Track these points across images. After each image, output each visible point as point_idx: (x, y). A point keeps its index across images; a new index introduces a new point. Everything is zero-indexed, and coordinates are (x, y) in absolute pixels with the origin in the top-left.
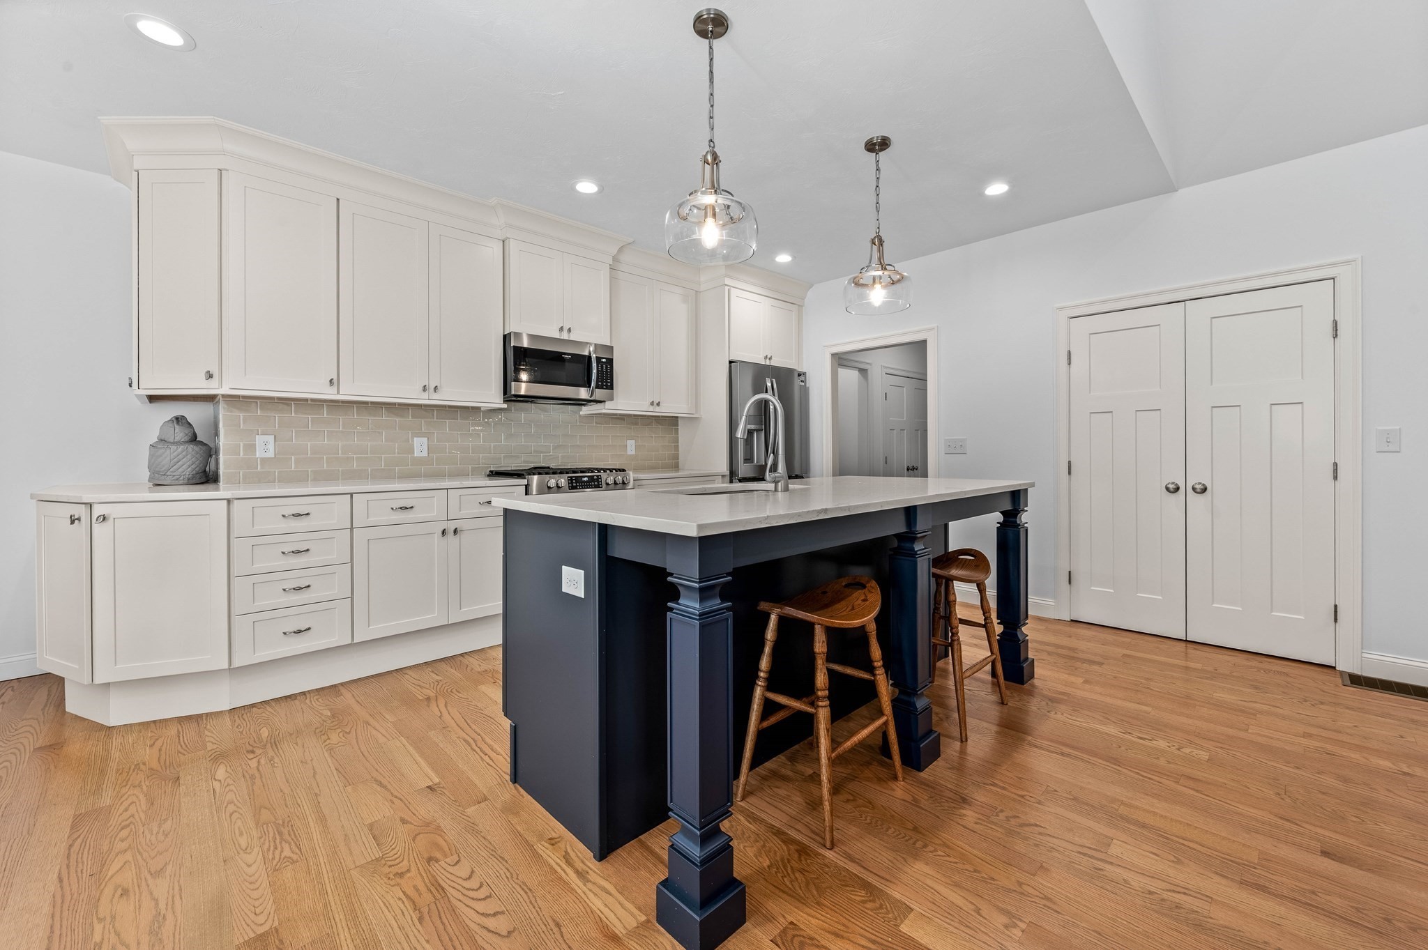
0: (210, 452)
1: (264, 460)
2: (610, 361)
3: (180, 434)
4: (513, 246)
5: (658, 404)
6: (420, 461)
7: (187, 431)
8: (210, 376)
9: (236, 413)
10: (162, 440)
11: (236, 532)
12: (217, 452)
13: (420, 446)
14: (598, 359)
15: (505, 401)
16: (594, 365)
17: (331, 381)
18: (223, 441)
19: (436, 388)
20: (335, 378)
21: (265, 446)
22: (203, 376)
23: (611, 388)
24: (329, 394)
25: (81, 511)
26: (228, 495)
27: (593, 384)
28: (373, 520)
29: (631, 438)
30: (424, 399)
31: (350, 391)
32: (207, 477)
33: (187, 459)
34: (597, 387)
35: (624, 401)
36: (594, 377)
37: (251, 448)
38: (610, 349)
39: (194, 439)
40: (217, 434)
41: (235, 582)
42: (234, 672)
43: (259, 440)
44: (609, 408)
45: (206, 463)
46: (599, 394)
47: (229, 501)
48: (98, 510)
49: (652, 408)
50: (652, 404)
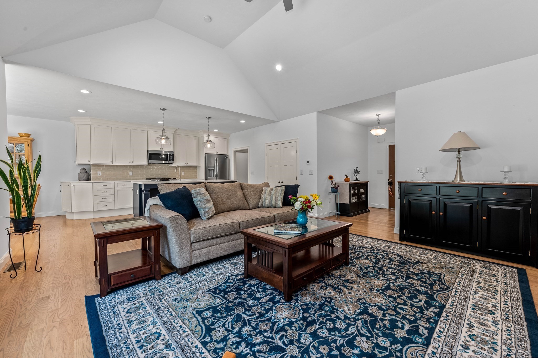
0: (89, 175)
1: (99, 176)
2: (173, 155)
3: (84, 171)
4: (149, 132)
5: (187, 164)
6: (131, 176)
7: (85, 171)
8: (89, 161)
9: (94, 167)
10: (80, 172)
11: (94, 188)
12: (90, 175)
13: (131, 173)
14: (170, 155)
15: (148, 164)
16: (168, 156)
17: (111, 161)
18: (91, 173)
19: (132, 162)
21: (99, 174)
22: (88, 161)
23: (173, 161)
24: (111, 164)
25: (69, 184)
26: (93, 182)
27: (168, 160)
28: (119, 187)
29: (183, 171)
30: (130, 164)
31: (115, 163)
32: (89, 179)
33: (85, 176)
34: (169, 160)
35: (178, 162)
36: (168, 158)
37: (97, 174)
38: (173, 152)
39: (86, 172)
40: (90, 171)
41: (94, 196)
42: (95, 212)
43: (98, 172)
44: (174, 165)
45: (89, 177)
46: (170, 162)
47: (93, 183)
48: (72, 184)
49: (186, 165)
50: (186, 164)
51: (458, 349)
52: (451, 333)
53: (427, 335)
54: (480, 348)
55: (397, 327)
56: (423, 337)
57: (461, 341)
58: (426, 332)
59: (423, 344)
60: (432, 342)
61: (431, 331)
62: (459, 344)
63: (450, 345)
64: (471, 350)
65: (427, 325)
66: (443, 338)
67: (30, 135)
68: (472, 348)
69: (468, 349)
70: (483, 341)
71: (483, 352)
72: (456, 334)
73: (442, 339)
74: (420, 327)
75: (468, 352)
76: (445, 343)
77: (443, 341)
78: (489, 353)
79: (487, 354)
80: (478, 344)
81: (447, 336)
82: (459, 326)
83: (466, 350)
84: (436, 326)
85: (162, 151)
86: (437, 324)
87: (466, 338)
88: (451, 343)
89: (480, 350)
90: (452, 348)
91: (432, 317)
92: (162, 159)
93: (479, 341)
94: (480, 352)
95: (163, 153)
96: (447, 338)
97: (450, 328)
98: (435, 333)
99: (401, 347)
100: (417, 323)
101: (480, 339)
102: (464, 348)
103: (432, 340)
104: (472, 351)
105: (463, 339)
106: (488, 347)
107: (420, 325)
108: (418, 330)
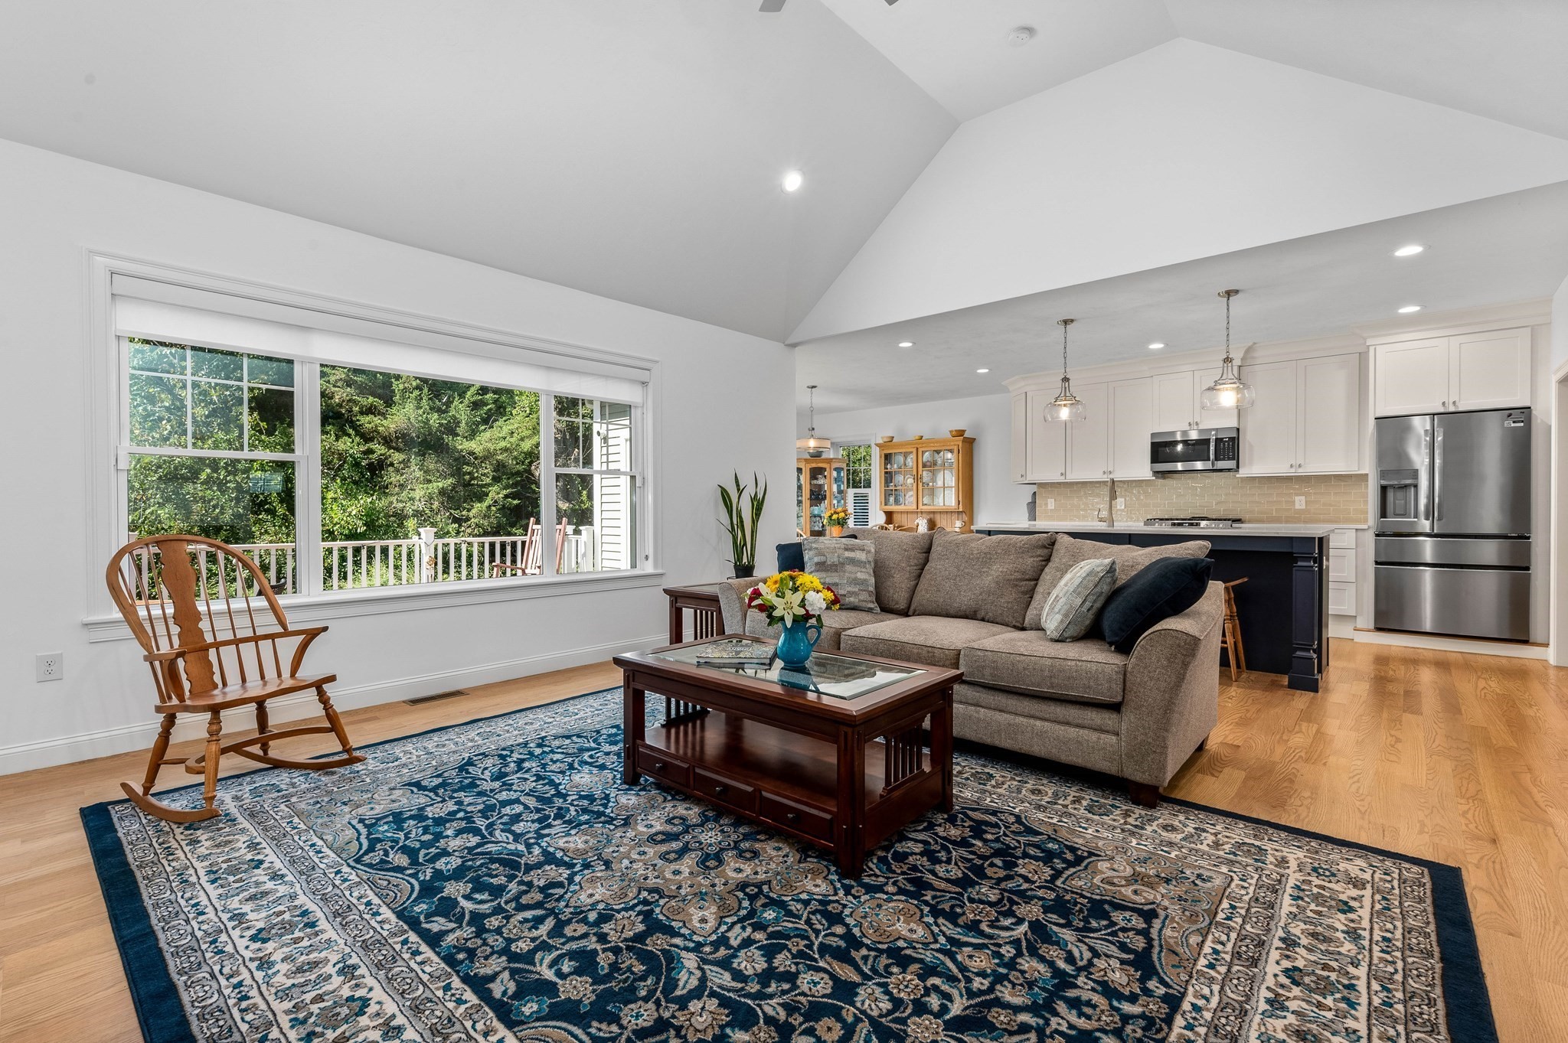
1: (1051, 510)
2: (1234, 440)
5: (1300, 466)
6: (1121, 511)
9: (1041, 489)
14: (1217, 440)
15: (1153, 475)
16: (1210, 444)
17: (1062, 474)
18: (1038, 502)
19: (1110, 472)
20: (1063, 472)
21: (1051, 504)
23: (1240, 459)
27: (1212, 457)
31: (1070, 477)
34: (1217, 459)
35: (1252, 467)
36: (1210, 452)
37: (1046, 504)
38: (1236, 430)
43: (1049, 501)
46: (1222, 464)
49: (1292, 472)
50: (1291, 466)
51: (353, 954)
52: (401, 969)
53: (424, 926)
54: (326, 998)
55: (474, 890)
56: (422, 918)
57: (367, 974)
58: (435, 927)
59: (405, 908)
60: (401, 923)
61: (433, 940)
62: (361, 964)
63: (372, 947)
64: (335, 975)
65: (450, 939)
66: (398, 947)
67: (964, 431)
68: (337, 980)
69: (341, 972)
70: (333, 1016)
71: (313, 994)
72: (390, 976)
73: (397, 943)
74: (453, 925)
75: (334, 965)
76: (383, 941)
77: (389, 941)
78: (302, 1001)
79: (303, 998)
80: (335, 1002)
81: (398, 957)
82: (408, 1003)
83: (341, 965)
84: (438, 954)
85: (1173, 433)
86: (443, 959)
87: (366, 990)
88: (375, 952)
89: (320, 992)
90: (364, 946)
91: (472, 962)
92: (1175, 459)
93: (338, 1010)
94: (318, 987)
95: (1179, 438)
96: (392, 952)
97: (413, 975)
98: (418, 939)
99: (422, 878)
100: (469, 924)
101: (343, 1016)
102: (349, 967)
103: (406, 927)
104: (330, 976)
105: (370, 981)
106: (312, 1014)
107: (458, 927)
108: (446, 915)
